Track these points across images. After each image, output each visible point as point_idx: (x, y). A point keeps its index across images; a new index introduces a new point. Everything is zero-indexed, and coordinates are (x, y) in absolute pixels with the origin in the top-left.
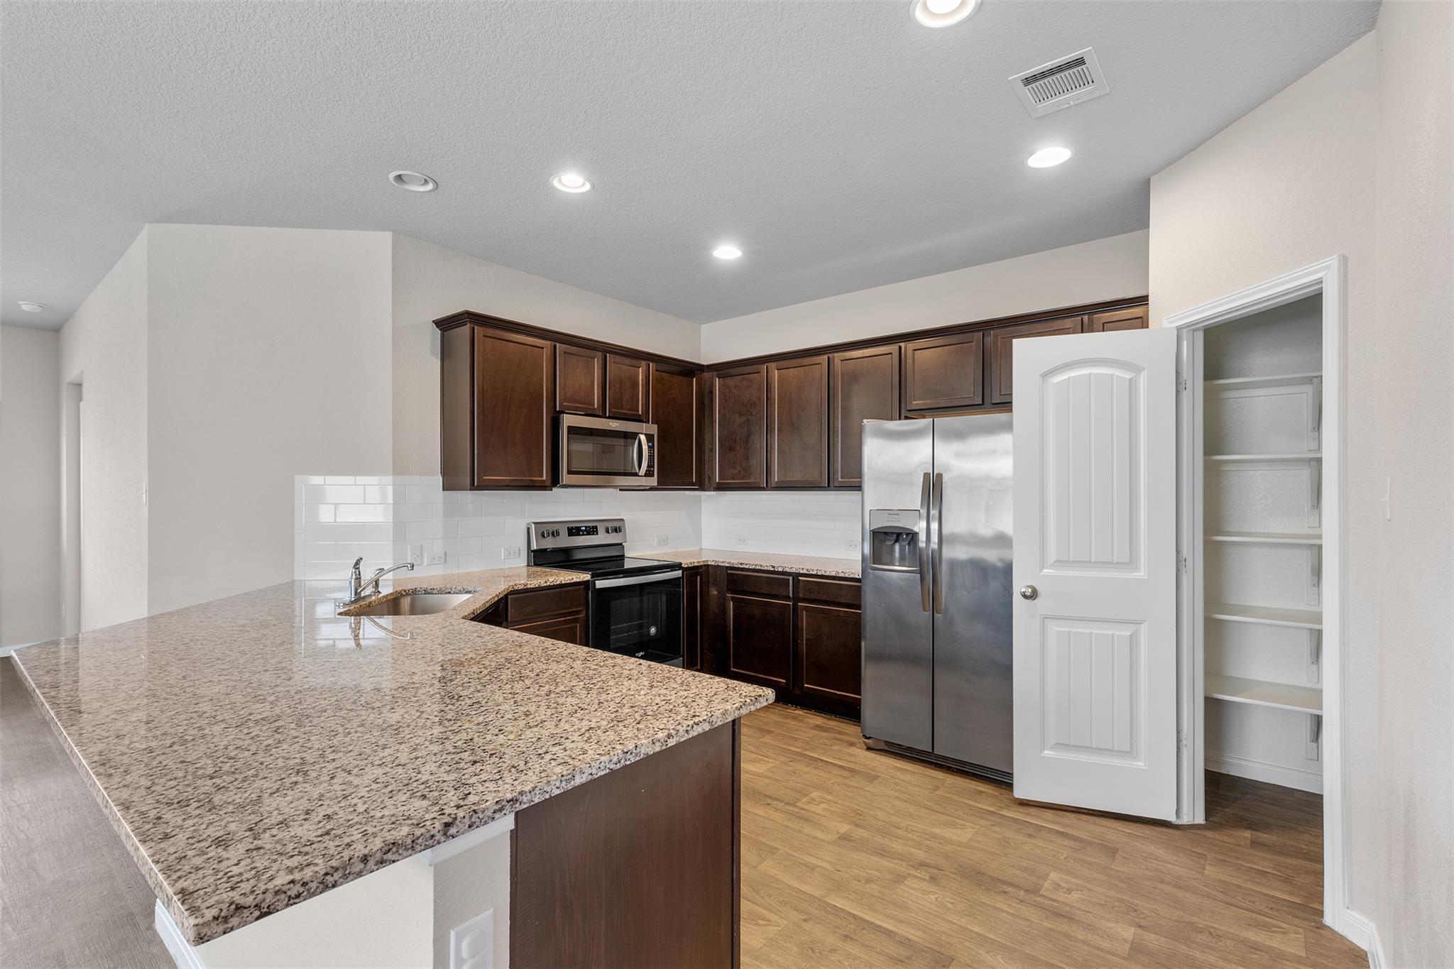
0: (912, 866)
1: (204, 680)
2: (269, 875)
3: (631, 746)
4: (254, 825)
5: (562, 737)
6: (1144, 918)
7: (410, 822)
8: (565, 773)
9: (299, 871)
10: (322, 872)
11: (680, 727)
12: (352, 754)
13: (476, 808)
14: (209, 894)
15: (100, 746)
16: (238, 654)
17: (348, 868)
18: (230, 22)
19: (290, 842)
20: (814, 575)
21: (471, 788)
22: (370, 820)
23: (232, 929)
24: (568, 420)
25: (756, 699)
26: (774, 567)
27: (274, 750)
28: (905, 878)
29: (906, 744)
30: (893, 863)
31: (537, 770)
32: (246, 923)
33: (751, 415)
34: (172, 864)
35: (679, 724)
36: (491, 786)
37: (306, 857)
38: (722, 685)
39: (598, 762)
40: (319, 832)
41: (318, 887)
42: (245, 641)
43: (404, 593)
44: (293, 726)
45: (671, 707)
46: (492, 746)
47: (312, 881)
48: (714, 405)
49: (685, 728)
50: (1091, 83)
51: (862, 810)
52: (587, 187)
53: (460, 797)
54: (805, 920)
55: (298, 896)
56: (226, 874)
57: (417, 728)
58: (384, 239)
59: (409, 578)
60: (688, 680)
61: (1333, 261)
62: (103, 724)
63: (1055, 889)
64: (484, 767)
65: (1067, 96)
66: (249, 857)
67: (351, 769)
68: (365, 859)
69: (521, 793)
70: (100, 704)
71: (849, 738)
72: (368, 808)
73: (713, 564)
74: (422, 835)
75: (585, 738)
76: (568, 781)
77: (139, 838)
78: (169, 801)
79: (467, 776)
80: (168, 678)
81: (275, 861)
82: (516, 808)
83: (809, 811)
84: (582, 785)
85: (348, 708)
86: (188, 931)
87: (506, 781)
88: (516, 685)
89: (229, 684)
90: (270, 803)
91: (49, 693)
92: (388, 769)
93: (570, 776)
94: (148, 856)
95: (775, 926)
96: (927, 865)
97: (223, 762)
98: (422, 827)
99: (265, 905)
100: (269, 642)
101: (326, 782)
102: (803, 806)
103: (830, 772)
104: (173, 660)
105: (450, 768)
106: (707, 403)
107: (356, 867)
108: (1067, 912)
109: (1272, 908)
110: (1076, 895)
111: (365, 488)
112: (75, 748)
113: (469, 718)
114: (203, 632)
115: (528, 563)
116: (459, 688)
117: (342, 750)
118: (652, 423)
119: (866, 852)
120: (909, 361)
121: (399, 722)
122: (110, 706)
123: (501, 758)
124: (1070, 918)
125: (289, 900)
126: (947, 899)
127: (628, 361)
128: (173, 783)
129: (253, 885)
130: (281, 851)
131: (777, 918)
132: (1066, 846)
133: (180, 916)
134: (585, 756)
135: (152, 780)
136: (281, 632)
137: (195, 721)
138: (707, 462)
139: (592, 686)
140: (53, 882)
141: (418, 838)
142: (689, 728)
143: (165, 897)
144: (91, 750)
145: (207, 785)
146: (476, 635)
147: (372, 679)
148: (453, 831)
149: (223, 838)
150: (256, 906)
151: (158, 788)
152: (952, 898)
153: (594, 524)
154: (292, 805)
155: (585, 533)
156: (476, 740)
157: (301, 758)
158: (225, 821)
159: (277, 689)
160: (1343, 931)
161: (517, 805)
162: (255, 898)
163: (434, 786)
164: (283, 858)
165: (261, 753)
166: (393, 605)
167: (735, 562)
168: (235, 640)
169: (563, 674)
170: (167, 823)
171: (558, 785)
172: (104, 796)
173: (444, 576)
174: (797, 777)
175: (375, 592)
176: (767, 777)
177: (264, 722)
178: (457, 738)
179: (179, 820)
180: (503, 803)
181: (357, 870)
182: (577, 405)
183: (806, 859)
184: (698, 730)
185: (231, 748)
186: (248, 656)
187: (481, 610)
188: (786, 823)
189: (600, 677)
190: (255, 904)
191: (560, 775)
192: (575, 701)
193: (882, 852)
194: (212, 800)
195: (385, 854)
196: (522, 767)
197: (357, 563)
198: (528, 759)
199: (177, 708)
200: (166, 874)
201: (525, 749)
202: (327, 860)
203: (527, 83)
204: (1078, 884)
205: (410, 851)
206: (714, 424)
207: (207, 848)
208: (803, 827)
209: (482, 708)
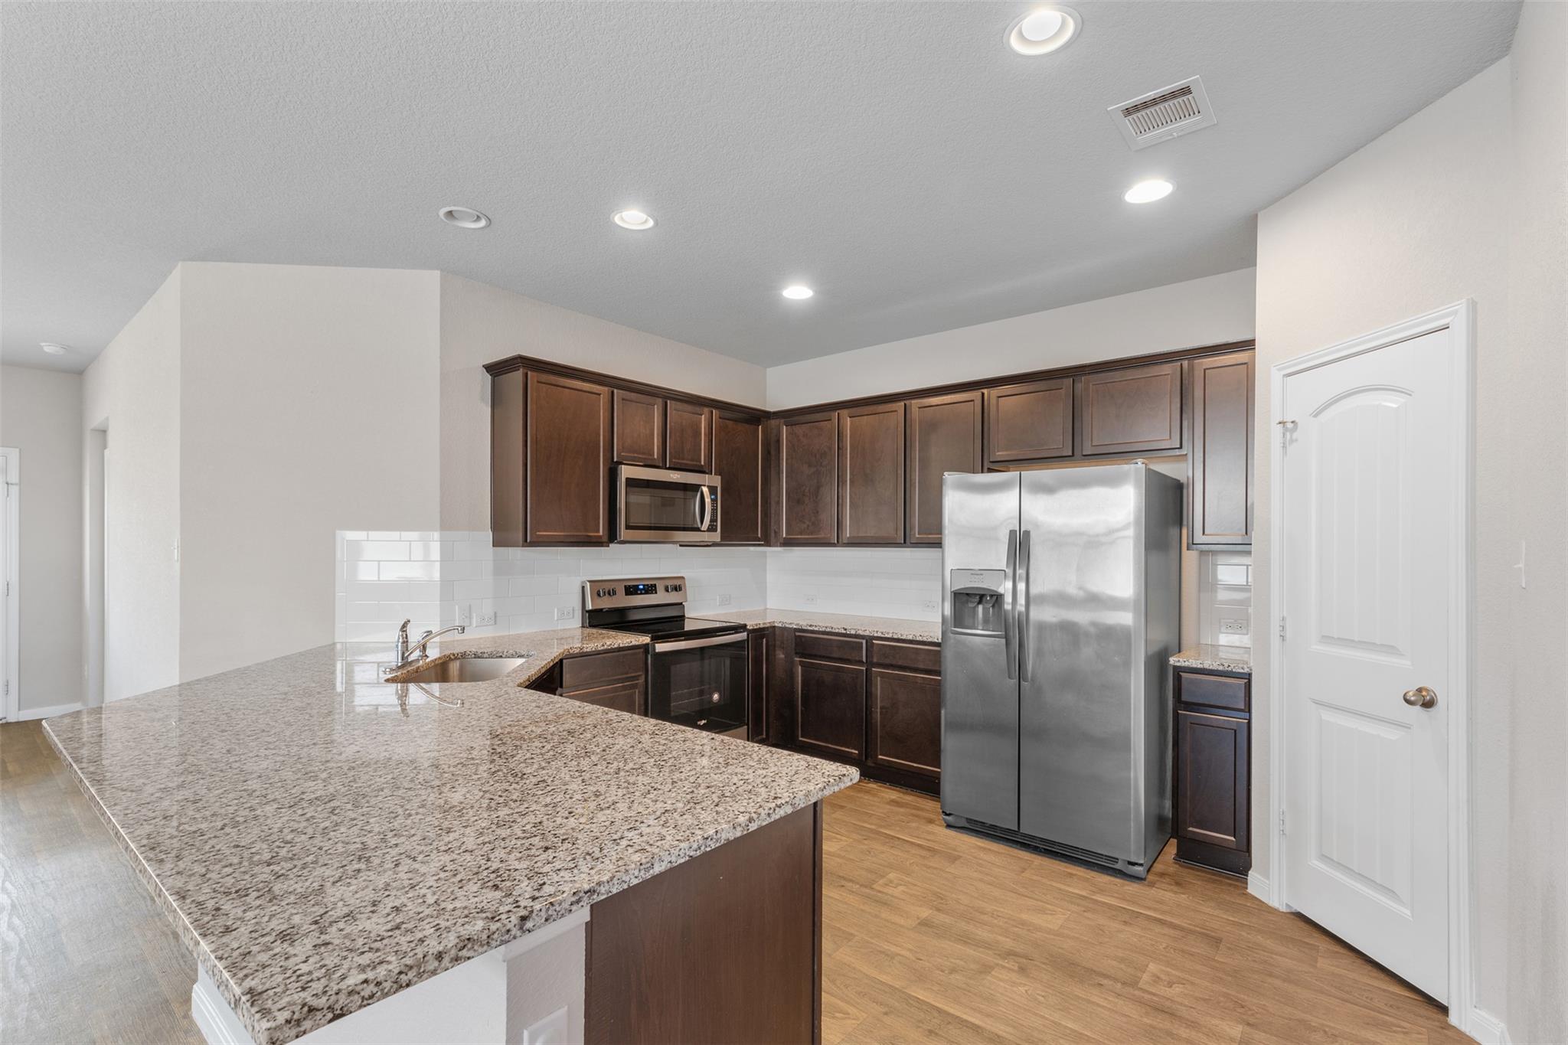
0: (999, 955)
1: (251, 755)
2: (339, 974)
3: (711, 832)
4: (319, 918)
5: (636, 821)
6: (1253, 1015)
7: (484, 915)
8: (644, 861)
9: (371, 970)
10: (396, 971)
11: (761, 810)
12: (415, 838)
13: (552, 900)
14: (279, 994)
15: (148, 828)
16: (283, 726)
17: (423, 966)
18: (276, 51)
19: (360, 937)
20: (888, 638)
21: (545, 878)
22: (441, 912)
23: (305, 1032)
24: (626, 472)
25: (840, 778)
26: (846, 630)
27: (332, 833)
28: (992, 968)
29: (989, 822)
30: (979, 952)
31: (614, 857)
32: (318, 1026)
33: (821, 465)
34: (237, 960)
35: (760, 807)
36: (567, 875)
37: (378, 954)
38: (802, 763)
39: (678, 848)
40: (389, 926)
41: (392, 987)
42: (289, 711)
43: (452, 657)
44: (349, 806)
45: (750, 787)
46: (562, 831)
47: (386, 981)
48: (781, 455)
49: (767, 811)
50: (1196, 113)
51: (944, 893)
52: (651, 223)
53: (535, 888)
54: (886, 1014)
55: (372, 997)
56: (295, 972)
57: (481, 809)
58: (432, 279)
59: (458, 641)
60: (765, 757)
61: (1461, 307)
62: (148, 803)
63: (1154, 981)
64: (557, 855)
65: (1170, 127)
66: (317, 954)
67: (416, 855)
68: (439, 956)
69: (599, 884)
70: (142, 781)
71: (927, 815)
72: (438, 899)
73: (780, 625)
74: (498, 929)
75: (662, 822)
76: (647, 870)
77: (199, 931)
78: (226, 891)
79: (539, 864)
80: (211, 752)
81: (345, 958)
82: (593, 899)
83: (887, 894)
84: (661, 874)
85: (406, 787)
86: (260, 1035)
87: (582, 870)
88: (582, 762)
89: (278, 759)
90: (333, 893)
91: (87, 768)
92: (455, 856)
93: (649, 865)
94: (211, 952)
95: (854, 1019)
96: (1016, 954)
97: (280, 847)
98: (497, 921)
99: (338, 1006)
100: (314, 712)
101: (390, 870)
102: (878, 888)
103: (908, 852)
104: (215, 731)
105: (520, 855)
106: (773, 452)
107: (431, 965)
108: (1168, 1008)
109: (1391, 1006)
110: (1177, 989)
111: (410, 544)
112: (121, 830)
113: (535, 799)
114: (244, 700)
115: (583, 623)
116: (521, 765)
117: (404, 833)
118: (715, 474)
119: (950, 940)
120: (993, 409)
121: (461, 803)
122: (153, 784)
123: (574, 844)
124: (1172, 1015)
125: (362, 1001)
126: (1038, 992)
127: (689, 408)
128: (229, 870)
129: (324, 985)
130: (350, 947)
131: (855, 1010)
132: (1164, 934)
133: (250, 1018)
134: (663, 842)
135: (206, 866)
136: (327, 701)
137: (245, 801)
138: (773, 515)
139: (663, 763)
140: (83, 965)
141: (494, 933)
142: (771, 812)
143: (232, 996)
144: (137, 833)
145: (264, 873)
146: (534, 704)
147: (429, 754)
148: (529, 925)
149: (288, 932)
150: (329, 1008)
151: (213, 876)
152: (1043, 991)
153: (653, 583)
154: (357, 896)
155: (643, 592)
156: (545, 823)
157: (362, 843)
158: (288, 913)
159: (328, 765)
160: (1470, 1032)
161: (595, 896)
162: (328, 1000)
163: (505, 875)
164: (353, 954)
165: (319, 838)
166: (441, 671)
167: (804, 624)
168: (279, 710)
169: (631, 750)
170: (227, 915)
171: (636, 874)
172: (157, 884)
173: (493, 638)
174: (872, 856)
175: (422, 657)
176: (839, 856)
177: (318, 802)
178: (525, 821)
179: (239, 911)
180: (581, 895)
181: (431, 968)
182: (636, 455)
183: (885, 947)
184: (780, 813)
185: (286, 831)
186: (294, 727)
187: (537, 676)
188: (862, 907)
189: (670, 753)
190: (328, 1006)
191: (639, 864)
192: (646, 780)
193: (965, 939)
194: (273, 889)
195: (460, 950)
196: (597, 854)
197: (404, 626)
198: (603, 845)
199: (225, 786)
200: (231, 971)
201: (598, 834)
202: (400, 957)
203: (589, 115)
204: (1179, 977)
205: (485, 947)
206: (781, 475)
207: (272, 943)
208: (879, 911)
209: (548, 788)
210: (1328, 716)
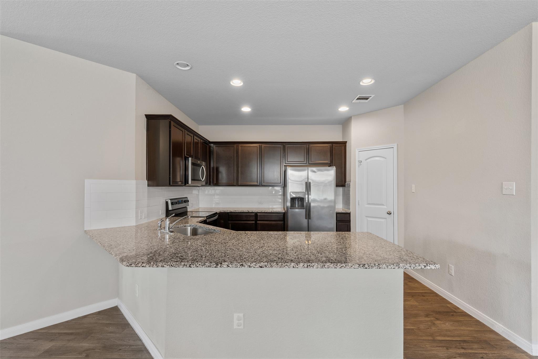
24: (191, 160)
26: (248, 211)
33: (230, 161)
48: (214, 156)
73: (223, 212)
106: (211, 155)
120: (286, 150)
127: (197, 138)
138: (211, 176)
153: (182, 200)
182: (189, 154)
206: (214, 163)
210: (369, 219)
